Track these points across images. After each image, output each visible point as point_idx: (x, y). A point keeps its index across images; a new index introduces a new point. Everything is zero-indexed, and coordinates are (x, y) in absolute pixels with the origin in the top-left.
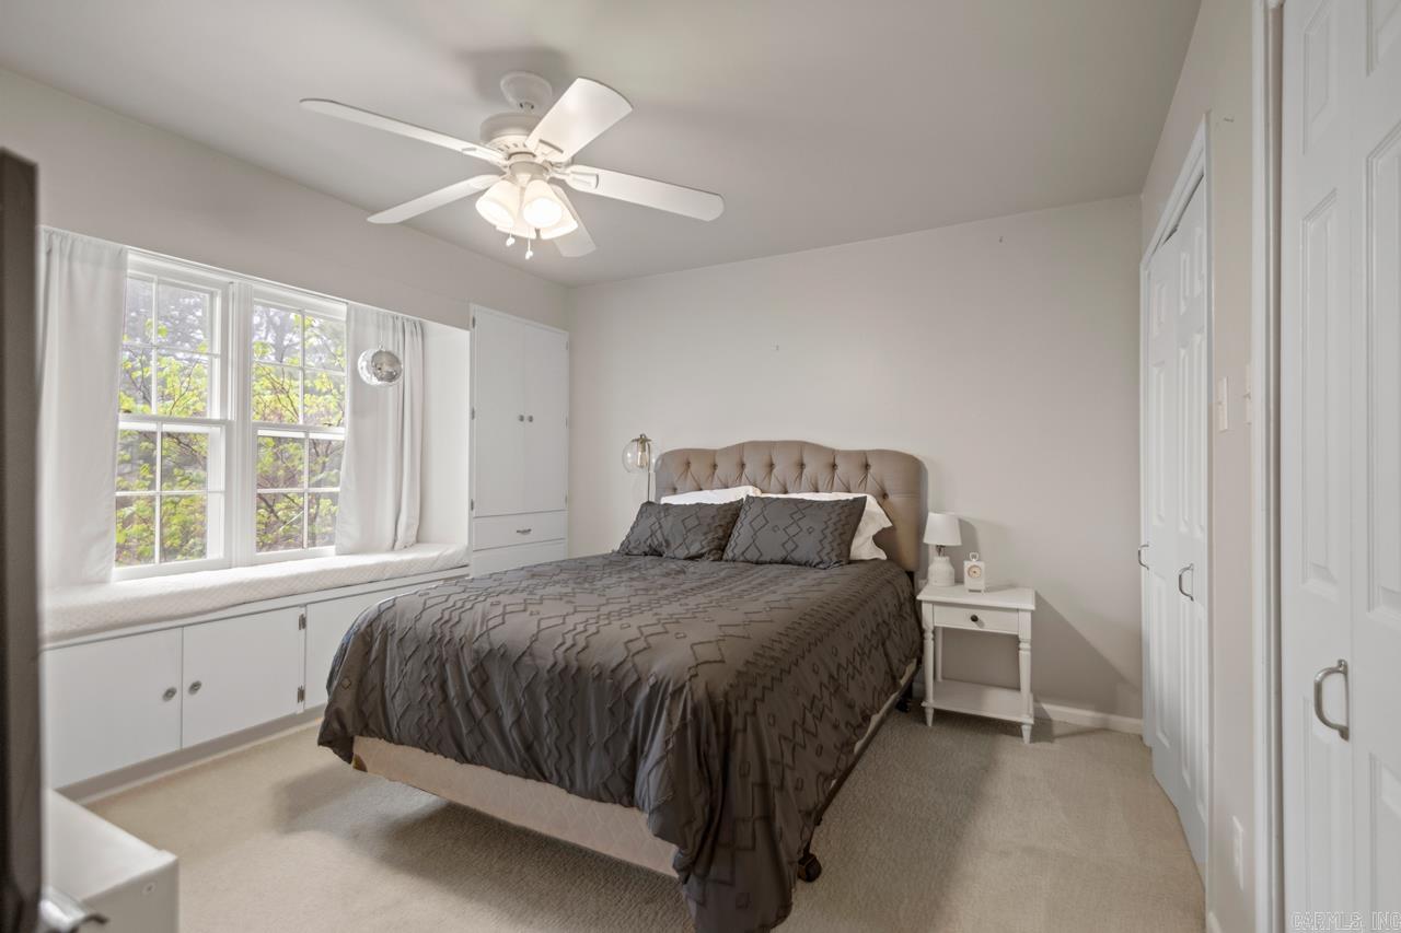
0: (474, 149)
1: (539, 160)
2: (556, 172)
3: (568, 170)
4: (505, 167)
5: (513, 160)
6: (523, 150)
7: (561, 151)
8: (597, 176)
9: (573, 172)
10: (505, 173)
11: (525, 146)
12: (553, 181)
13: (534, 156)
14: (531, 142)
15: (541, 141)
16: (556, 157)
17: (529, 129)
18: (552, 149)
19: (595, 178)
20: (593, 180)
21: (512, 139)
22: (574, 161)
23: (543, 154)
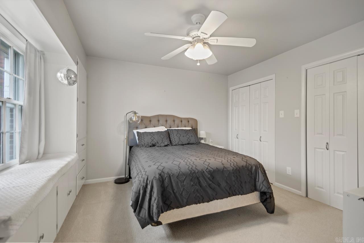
0: (184, 38)
1: (201, 38)
2: (206, 40)
3: (209, 39)
4: (193, 41)
5: (195, 39)
6: (197, 36)
7: (207, 34)
8: (217, 39)
9: (210, 40)
10: (192, 43)
11: (197, 34)
12: (205, 43)
13: (200, 37)
14: (199, 33)
15: (202, 32)
16: (206, 36)
17: (199, 29)
18: (204, 34)
19: (216, 40)
20: (216, 41)
21: (194, 33)
22: (211, 36)
23: (202, 36)
